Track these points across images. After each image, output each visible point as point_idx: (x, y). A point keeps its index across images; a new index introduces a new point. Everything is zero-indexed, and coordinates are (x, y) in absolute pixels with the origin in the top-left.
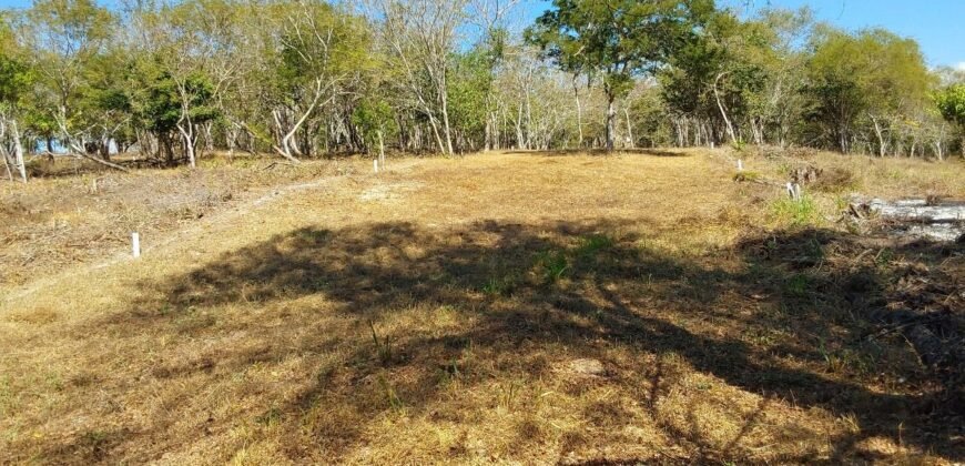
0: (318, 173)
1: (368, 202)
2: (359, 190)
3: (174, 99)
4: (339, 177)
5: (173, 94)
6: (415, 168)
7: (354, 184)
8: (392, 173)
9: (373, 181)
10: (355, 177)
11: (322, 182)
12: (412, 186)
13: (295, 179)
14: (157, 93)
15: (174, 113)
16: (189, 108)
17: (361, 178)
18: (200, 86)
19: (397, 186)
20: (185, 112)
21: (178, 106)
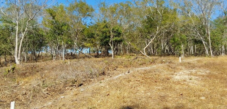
0: (153, 62)
1: (179, 83)
2: (173, 72)
3: (108, 35)
4: (163, 64)
5: (108, 33)
6: (199, 61)
7: (170, 68)
8: (189, 63)
9: (180, 67)
10: (171, 65)
11: (154, 66)
12: (203, 72)
13: (142, 64)
14: (103, 33)
15: (108, 39)
16: (113, 38)
17: (173, 66)
18: (118, 30)
19: (194, 71)
20: (112, 39)
21: (109, 37)
